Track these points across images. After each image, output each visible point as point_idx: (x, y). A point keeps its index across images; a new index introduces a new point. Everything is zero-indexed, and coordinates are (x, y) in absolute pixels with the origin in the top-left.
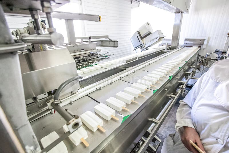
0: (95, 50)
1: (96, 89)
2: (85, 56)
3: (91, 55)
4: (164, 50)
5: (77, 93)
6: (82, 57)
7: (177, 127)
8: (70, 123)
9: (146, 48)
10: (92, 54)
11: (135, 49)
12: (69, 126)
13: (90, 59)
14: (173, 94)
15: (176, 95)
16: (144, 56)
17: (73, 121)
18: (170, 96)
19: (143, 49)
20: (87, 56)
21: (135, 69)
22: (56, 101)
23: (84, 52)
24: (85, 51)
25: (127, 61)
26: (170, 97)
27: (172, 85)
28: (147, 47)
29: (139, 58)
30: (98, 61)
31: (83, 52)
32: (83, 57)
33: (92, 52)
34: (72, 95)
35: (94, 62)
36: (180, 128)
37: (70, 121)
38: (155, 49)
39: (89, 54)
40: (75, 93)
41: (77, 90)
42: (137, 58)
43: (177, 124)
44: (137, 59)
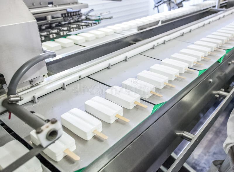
0: (75, 5)
1: (80, 77)
2: (55, 16)
3: (67, 15)
4: (214, 8)
5: (42, 84)
6: (49, 18)
7: (228, 145)
8: (42, 131)
9: (178, 5)
10: (71, 13)
11: (156, 5)
12: (40, 135)
13: (63, 23)
14: (223, 90)
15: (229, 92)
16: (172, 19)
17: (47, 127)
18: (219, 94)
19: (172, 5)
20: (60, 16)
21: (155, 43)
22: (12, 96)
23: (54, 8)
24: (55, 6)
25: (139, 27)
26: (218, 96)
27: (223, 74)
28: (181, 3)
29: (163, 22)
30: (79, 28)
31: (50, 8)
32: (53, 18)
33: (70, 8)
34: (32, 87)
35: (72, 30)
36: (231, 147)
37: (42, 128)
38: (194, 5)
39: (65, 12)
40: (37, 85)
41: (41, 80)
42: (158, 22)
43: (228, 141)
44: (160, 24)
